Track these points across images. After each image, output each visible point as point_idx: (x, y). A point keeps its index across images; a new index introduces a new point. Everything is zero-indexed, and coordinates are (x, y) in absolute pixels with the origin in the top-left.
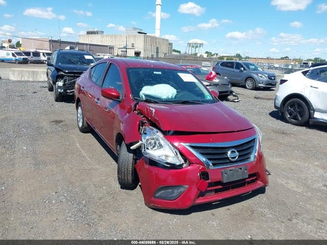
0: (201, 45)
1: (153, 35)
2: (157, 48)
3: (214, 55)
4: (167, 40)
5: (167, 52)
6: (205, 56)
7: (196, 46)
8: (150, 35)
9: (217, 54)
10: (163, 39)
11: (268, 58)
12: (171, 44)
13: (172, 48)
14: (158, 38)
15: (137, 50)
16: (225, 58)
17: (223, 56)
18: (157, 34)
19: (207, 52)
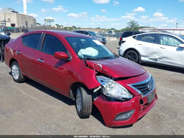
0: (53, 20)
1: (22, 13)
2: (26, 22)
3: (61, 26)
4: (32, 17)
5: (33, 24)
6: (56, 27)
7: (50, 21)
8: (21, 13)
9: (62, 26)
10: (30, 16)
11: (90, 29)
12: (35, 20)
13: (35, 22)
14: (26, 15)
15: (12, 23)
16: (68, 28)
17: (66, 27)
18: (25, 13)
19: (56, 25)
